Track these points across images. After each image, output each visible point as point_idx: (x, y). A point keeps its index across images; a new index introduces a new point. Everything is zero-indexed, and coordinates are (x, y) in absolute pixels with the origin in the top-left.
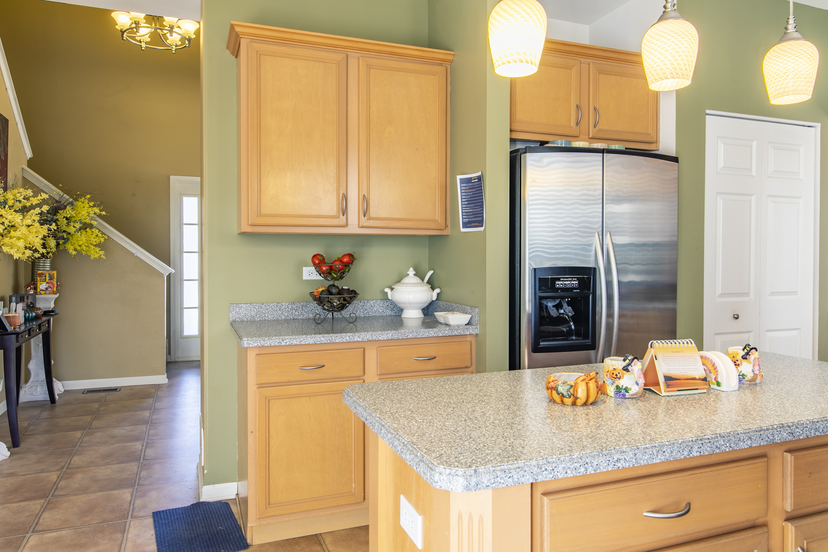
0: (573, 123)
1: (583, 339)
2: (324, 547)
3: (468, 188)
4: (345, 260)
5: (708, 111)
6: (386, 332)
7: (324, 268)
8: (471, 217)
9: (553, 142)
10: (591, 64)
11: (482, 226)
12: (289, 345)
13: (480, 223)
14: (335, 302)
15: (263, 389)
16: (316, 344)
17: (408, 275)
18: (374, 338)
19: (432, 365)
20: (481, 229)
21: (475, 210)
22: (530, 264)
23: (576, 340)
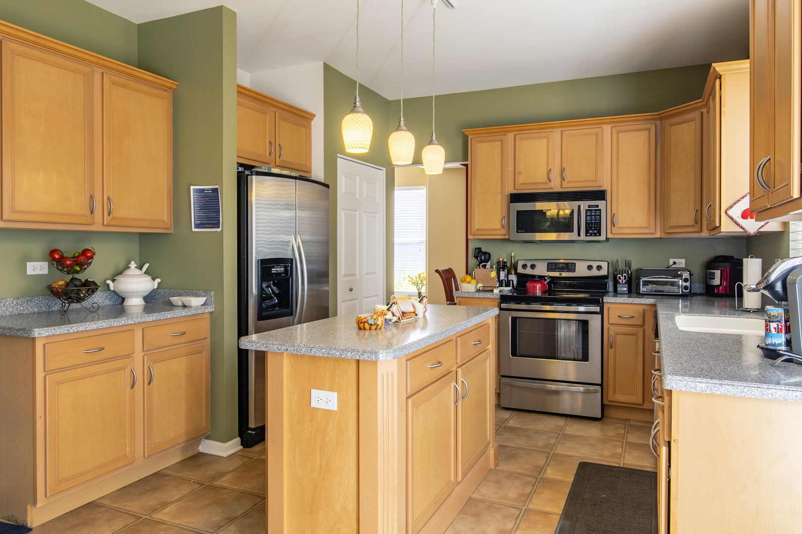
0: (267, 154)
1: (284, 309)
2: (106, 506)
3: (200, 196)
4: (89, 255)
5: (338, 155)
6: (151, 315)
7: (68, 262)
8: (203, 219)
9: (259, 167)
10: (277, 113)
11: (219, 227)
12: (76, 332)
13: (217, 225)
14: (83, 293)
15: (53, 375)
16: (99, 329)
17: (130, 267)
18: (143, 320)
19: (183, 339)
20: (219, 230)
21: (208, 215)
22: (256, 257)
23: (278, 310)
